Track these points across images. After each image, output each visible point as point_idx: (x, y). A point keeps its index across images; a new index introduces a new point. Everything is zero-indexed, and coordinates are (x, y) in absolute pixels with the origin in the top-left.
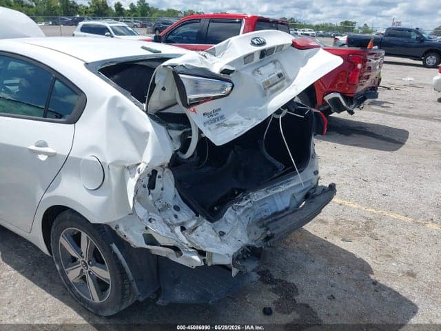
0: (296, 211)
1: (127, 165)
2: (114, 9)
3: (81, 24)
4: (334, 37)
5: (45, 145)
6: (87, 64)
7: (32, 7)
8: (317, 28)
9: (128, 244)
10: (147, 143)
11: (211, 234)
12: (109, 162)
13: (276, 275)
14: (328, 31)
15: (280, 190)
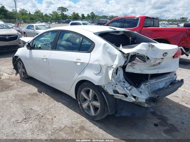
0: (168, 88)
1: (109, 66)
2: (81, 16)
3: (71, 22)
4: (177, 24)
5: (80, 60)
6: (94, 33)
7: (51, 17)
8: (169, 21)
9: (108, 93)
10: (116, 58)
11: (137, 92)
12: (103, 65)
13: (159, 113)
14: (174, 22)
15: (161, 80)
